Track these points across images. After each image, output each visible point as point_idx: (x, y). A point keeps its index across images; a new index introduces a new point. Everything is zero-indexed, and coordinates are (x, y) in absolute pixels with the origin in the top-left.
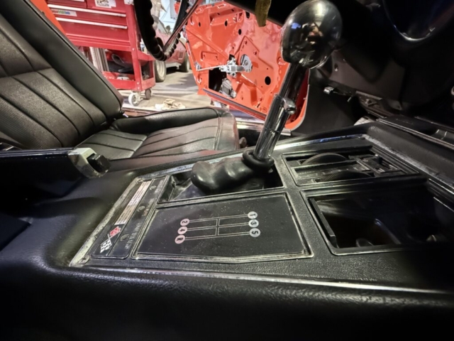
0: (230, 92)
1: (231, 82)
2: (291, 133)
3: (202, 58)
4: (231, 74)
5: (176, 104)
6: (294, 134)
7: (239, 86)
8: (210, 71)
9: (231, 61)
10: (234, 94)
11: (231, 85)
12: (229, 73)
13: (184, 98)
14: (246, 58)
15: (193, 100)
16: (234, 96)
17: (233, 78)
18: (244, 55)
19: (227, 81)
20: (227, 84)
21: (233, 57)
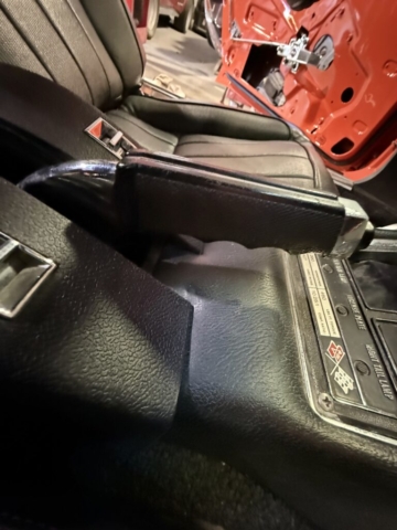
0: (275, 95)
1: (283, 78)
2: (355, 186)
3: (247, 17)
4: (290, 64)
5: (173, 86)
6: (357, 190)
7: (296, 90)
8: (254, 47)
9: (300, 41)
10: (282, 100)
11: (281, 82)
12: (287, 61)
13: (183, 79)
14: (328, 42)
15: (193, 87)
16: (280, 104)
17: (290, 72)
18: (327, 36)
19: (277, 74)
20: (275, 79)
21: (307, 33)
